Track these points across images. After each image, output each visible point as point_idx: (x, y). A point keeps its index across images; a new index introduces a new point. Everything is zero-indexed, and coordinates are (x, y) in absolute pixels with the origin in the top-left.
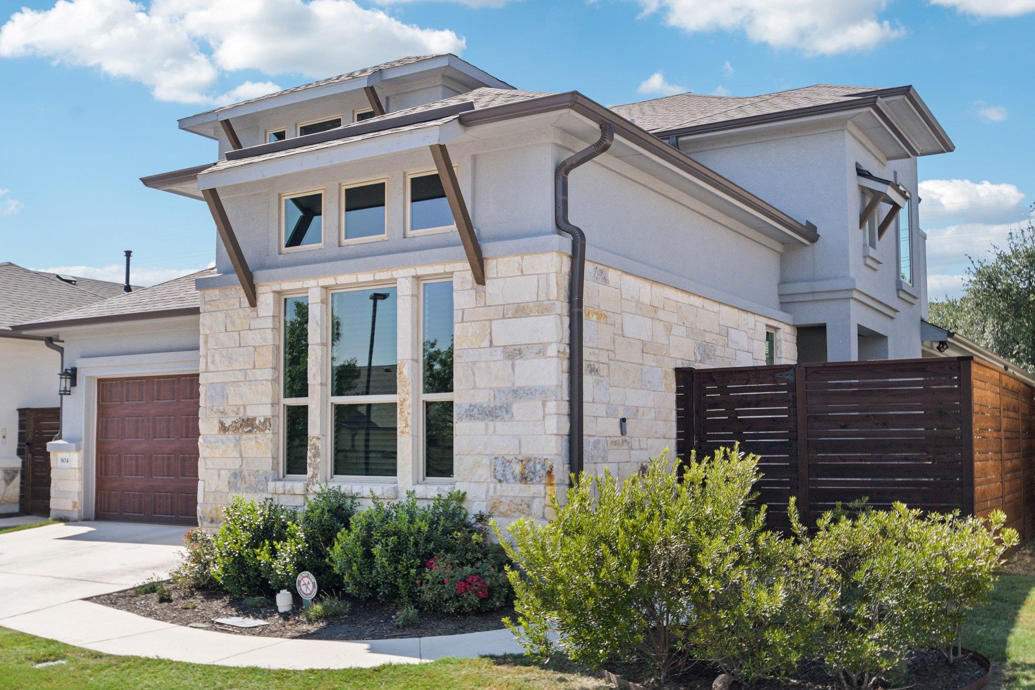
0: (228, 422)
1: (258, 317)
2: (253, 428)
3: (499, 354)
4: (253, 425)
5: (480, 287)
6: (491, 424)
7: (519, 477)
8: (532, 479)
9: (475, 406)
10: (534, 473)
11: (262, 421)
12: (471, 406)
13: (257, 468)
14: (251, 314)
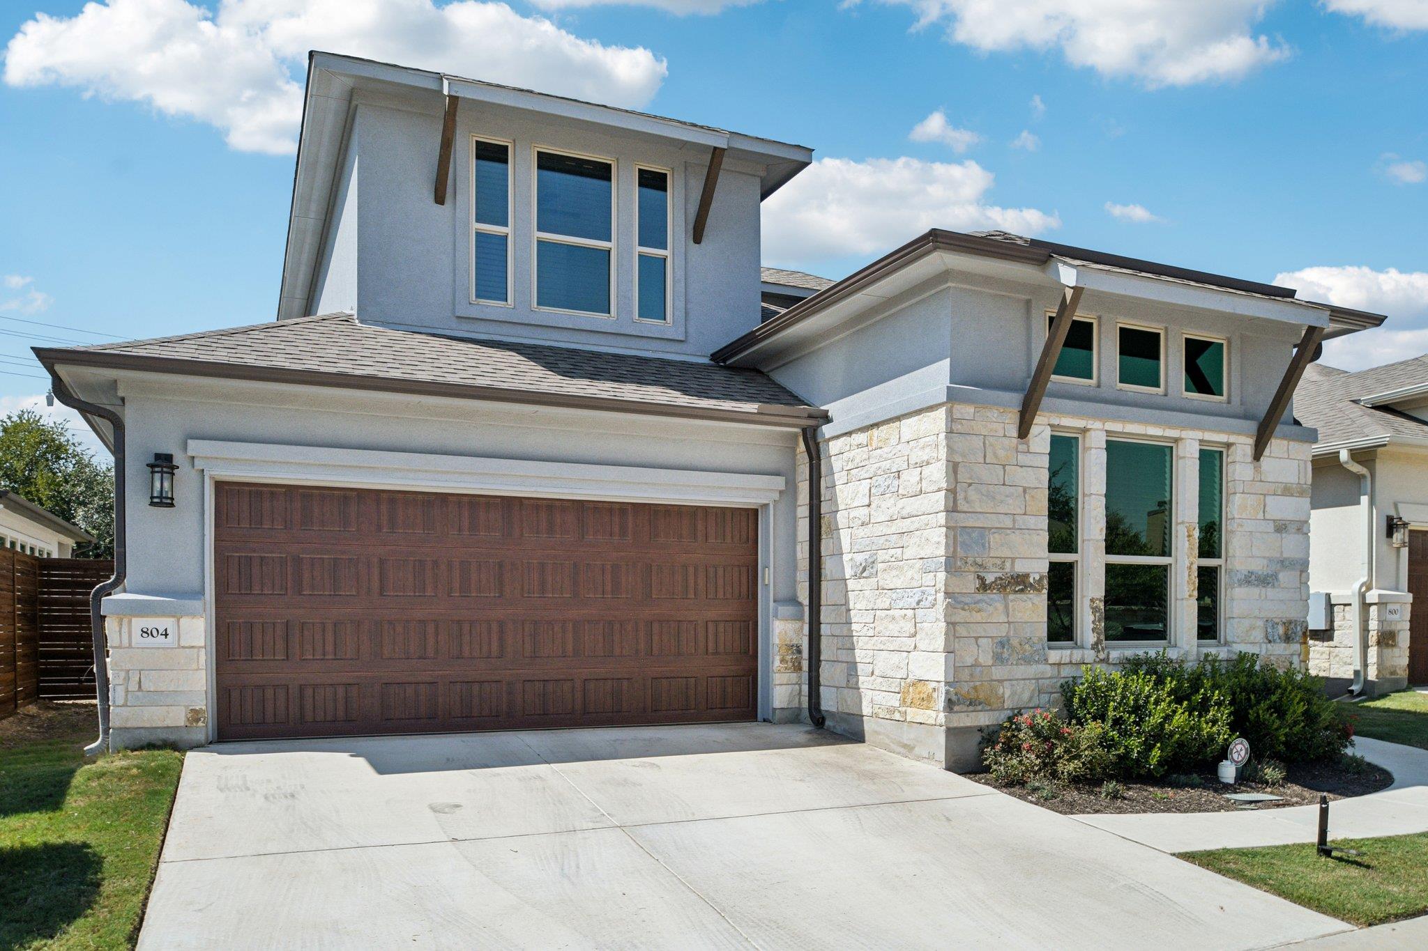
0: (990, 578)
1: (1028, 452)
2: (1026, 587)
3: (1271, 527)
4: (1023, 582)
5: (1257, 464)
6: (1264, 589)
7: (1283, 638)
8: (1293, 639)
9: (1252, 573)
10: (1295, 633)
11: (1037, 578)
12: (1249, 572)
13: (1028, 635)
14: (1021, 447)
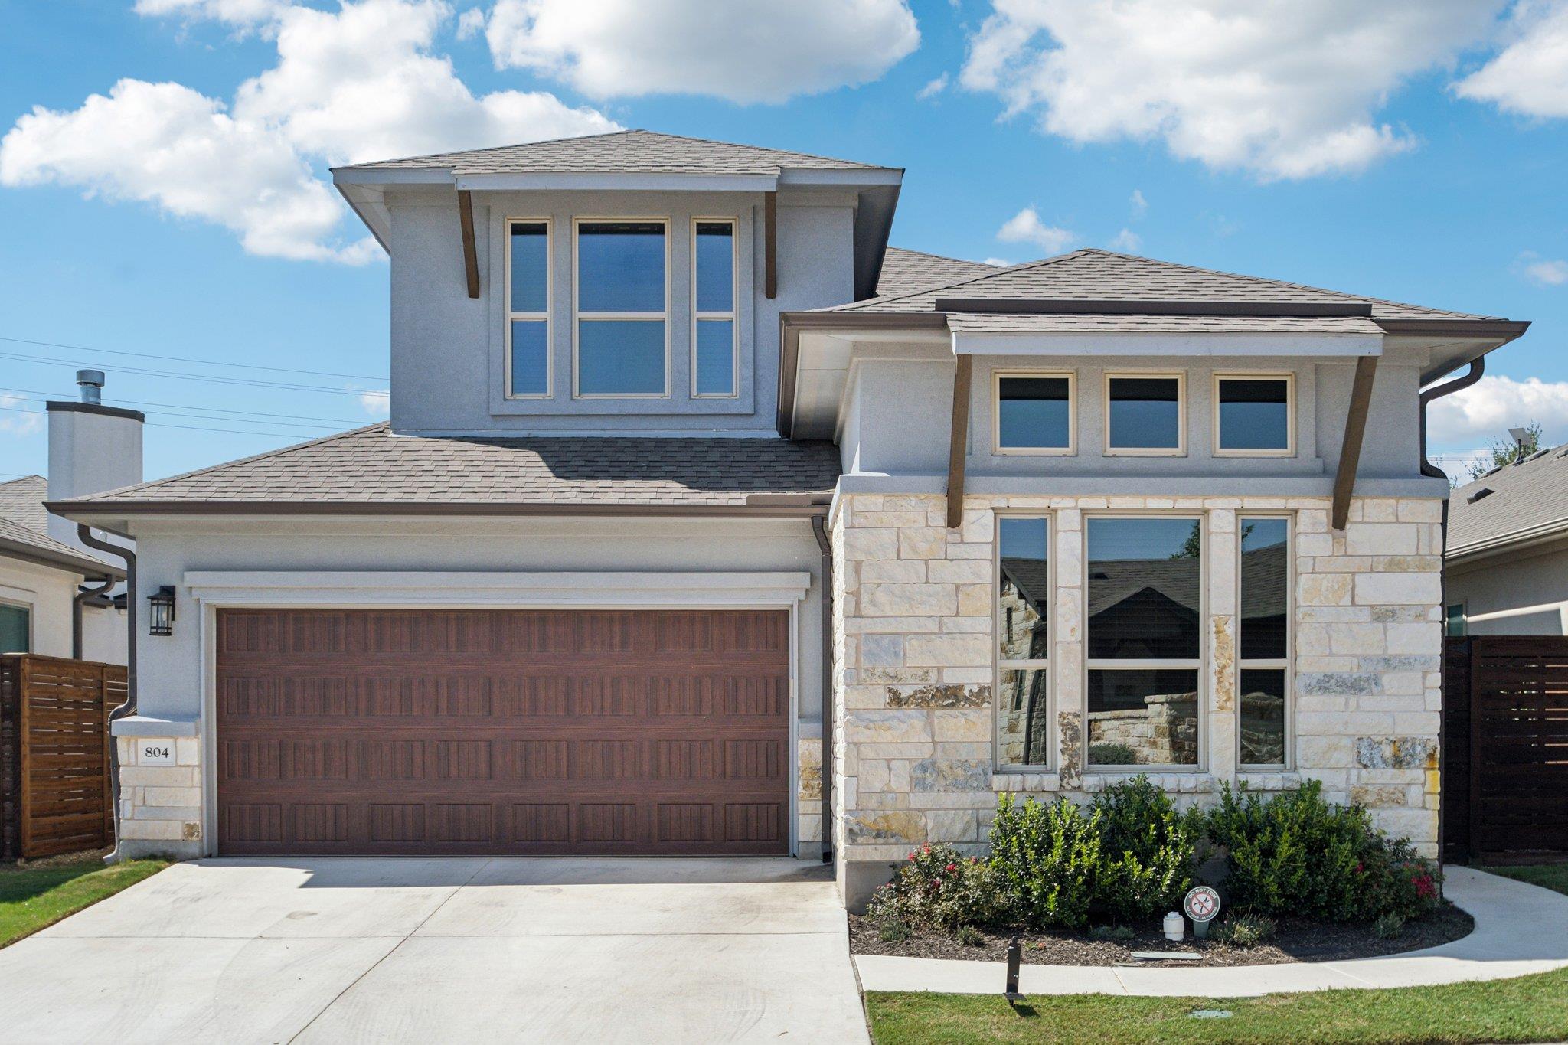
0: (906, 692)
1: (962, 542)
2: (958, 701)
3: (1366, 615)
4: (956, 696)
5: (1338, 532)
6: (1353, 700)
7: (1391, 761)
8: (1409, 763)
9: (1332, 677)
10: (1412, 756)
11: (975, 689)
12: (1325, 675)
13: (964, 757)
14: (950, 538)
